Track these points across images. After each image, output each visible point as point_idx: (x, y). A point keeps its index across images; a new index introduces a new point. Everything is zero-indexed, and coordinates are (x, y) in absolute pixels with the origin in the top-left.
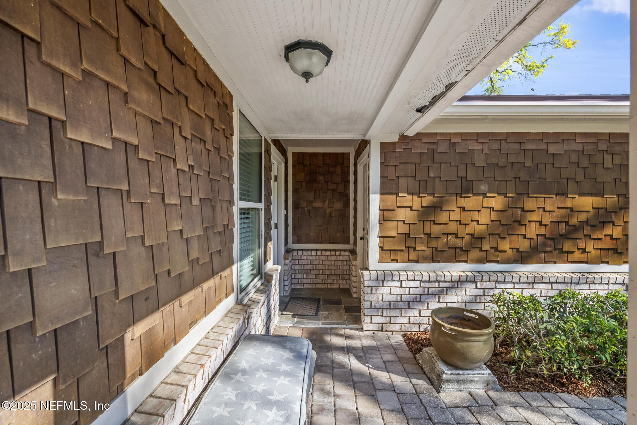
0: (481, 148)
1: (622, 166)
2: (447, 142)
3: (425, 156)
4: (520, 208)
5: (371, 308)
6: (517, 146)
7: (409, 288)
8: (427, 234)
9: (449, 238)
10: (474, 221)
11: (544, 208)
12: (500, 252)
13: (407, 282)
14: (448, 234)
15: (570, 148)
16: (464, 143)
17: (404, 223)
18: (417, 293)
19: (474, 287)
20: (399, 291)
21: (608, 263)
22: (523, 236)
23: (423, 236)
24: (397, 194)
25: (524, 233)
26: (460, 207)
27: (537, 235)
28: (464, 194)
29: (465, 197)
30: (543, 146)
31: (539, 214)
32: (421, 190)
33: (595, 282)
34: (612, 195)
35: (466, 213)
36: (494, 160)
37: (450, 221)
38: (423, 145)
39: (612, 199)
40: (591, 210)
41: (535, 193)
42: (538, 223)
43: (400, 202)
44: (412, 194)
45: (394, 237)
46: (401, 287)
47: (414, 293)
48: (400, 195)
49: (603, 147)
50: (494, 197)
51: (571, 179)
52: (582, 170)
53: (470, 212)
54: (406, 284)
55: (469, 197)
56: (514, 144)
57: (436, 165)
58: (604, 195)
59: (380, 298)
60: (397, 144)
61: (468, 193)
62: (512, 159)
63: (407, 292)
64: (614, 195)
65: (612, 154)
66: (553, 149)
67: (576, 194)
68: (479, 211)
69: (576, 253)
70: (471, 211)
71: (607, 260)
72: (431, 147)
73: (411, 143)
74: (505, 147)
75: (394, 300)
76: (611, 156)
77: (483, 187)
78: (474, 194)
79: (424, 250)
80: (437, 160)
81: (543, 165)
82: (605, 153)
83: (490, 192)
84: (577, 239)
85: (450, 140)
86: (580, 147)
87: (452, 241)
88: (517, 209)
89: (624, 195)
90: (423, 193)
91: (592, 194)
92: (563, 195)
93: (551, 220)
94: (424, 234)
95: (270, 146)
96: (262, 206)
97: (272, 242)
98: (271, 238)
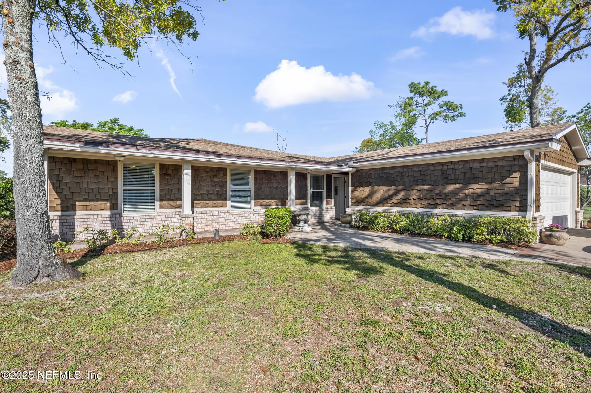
0: (373, 173)
3: (360, 176)
16: (369, 171)
24: (354, 187)
32: (359, 186)
41: (387, 185)
60: (354, 173)
73: (357, 173)
77: (374, 184)
85: (366, 171)
95: (331, 175)
96: (324, 191)
97: (333, 200)
98: (331, 198)
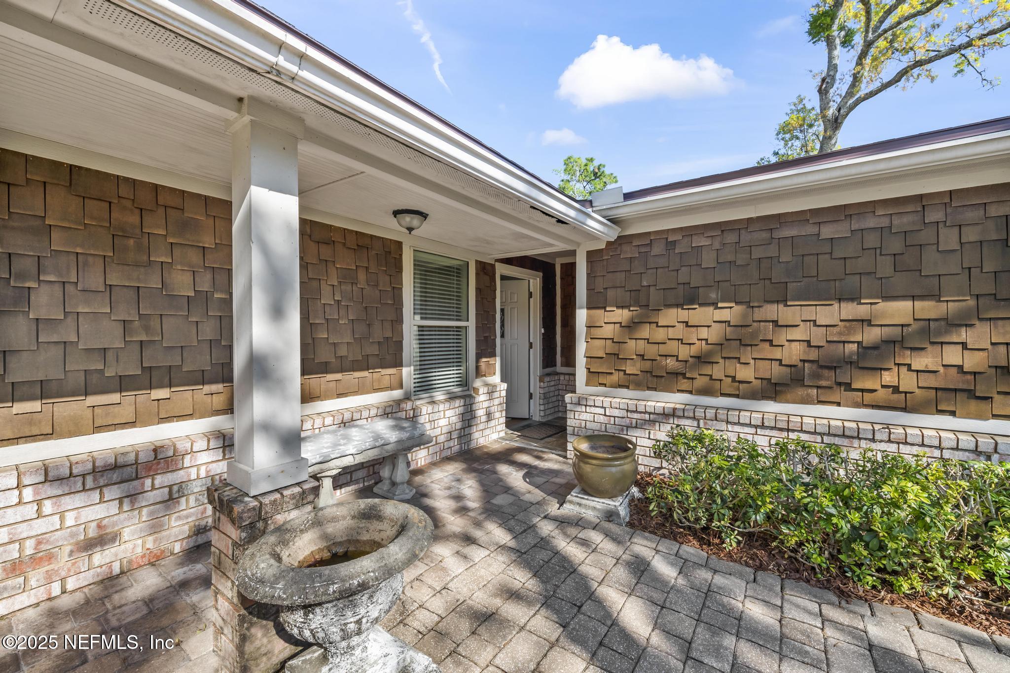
0: (710, 243)
1: (984, 244)
2: (664, 241)
3: (636, 262)
4: (773, 321)
5: (574, 435)
6: (765, 235)
7: (614, 417)
8: (640, 355)
9: (668, 361)
10: (702, 340)
11: (815, 321)
12: (740, 382)
13: (611, 410)
14: (666, 356)
15: (863, 227)
16: (686, 240)
17: (613, 342)
18: (623, 424)
19: (696, 425)
20: (602, 419)
21: (953, 413)
22: (778, 362)
23: (635, 357)
24: (605, 308)
25: (779, 357)
26: (683, 322)
27: (804, 361)
28: (686, 305)
29: (689, 309)
30: (811, 230)
31: (806, 330)
32: (632, 303)
33: (908, 441)
34: (958, 295)
35: (692, 329)
36: (730, 258)
37: (669, 339)
38: (633, 248)
39: (964, 303)
40: (912, 322)
41: (799, 300)
42: (806, 344)
43: (607, 317)
44: (622, 307)
45: (602, 358)
46: (605, 415)
47: (619, 423)
48: (608, 309)
49: (934, 215)
50: (731, 308)
51: (869, 273)
52: (890, 259)
53: (695, 328)
54: (610, 412)
55: (695, 309)
56: (761, 232)
57: (650, 271)
58: (940, 296)
59: (583, 425)
60: (604, 251)
61: (693, 304)
62: (757, 253)
63: (612, 422)
64: (964, 295)
65: (960, 226)
66: (827, 232)
67: (878, 298)
68: (708, 326)
69: (878, 392)
70: (697, 326)
71: (952, 408)
72: (643, 250)
73: (619, 248)
74: (746, 238)
75: (598, 428)
76: (956, 230)
77: (713, 296)
78: (701, 305)
79: (637, 375)
80: (651, 264)
81: (813, 259)
82: (941, 225)
83: (723, 301)
84: (881, 369)
85: (667, 239)
86: (885, 222)
87: (672, 365)
88: (767, 324)
89: (993, 296)
90: (634, 306)
91: (913, 297)
92: (852, 300)
93: (828, 339)
94: (637, 355)
95: (493, 266)
96: (471, 324)
97: (498, 359)
98: (493, 355)
